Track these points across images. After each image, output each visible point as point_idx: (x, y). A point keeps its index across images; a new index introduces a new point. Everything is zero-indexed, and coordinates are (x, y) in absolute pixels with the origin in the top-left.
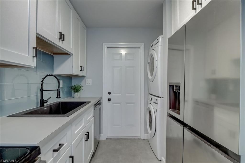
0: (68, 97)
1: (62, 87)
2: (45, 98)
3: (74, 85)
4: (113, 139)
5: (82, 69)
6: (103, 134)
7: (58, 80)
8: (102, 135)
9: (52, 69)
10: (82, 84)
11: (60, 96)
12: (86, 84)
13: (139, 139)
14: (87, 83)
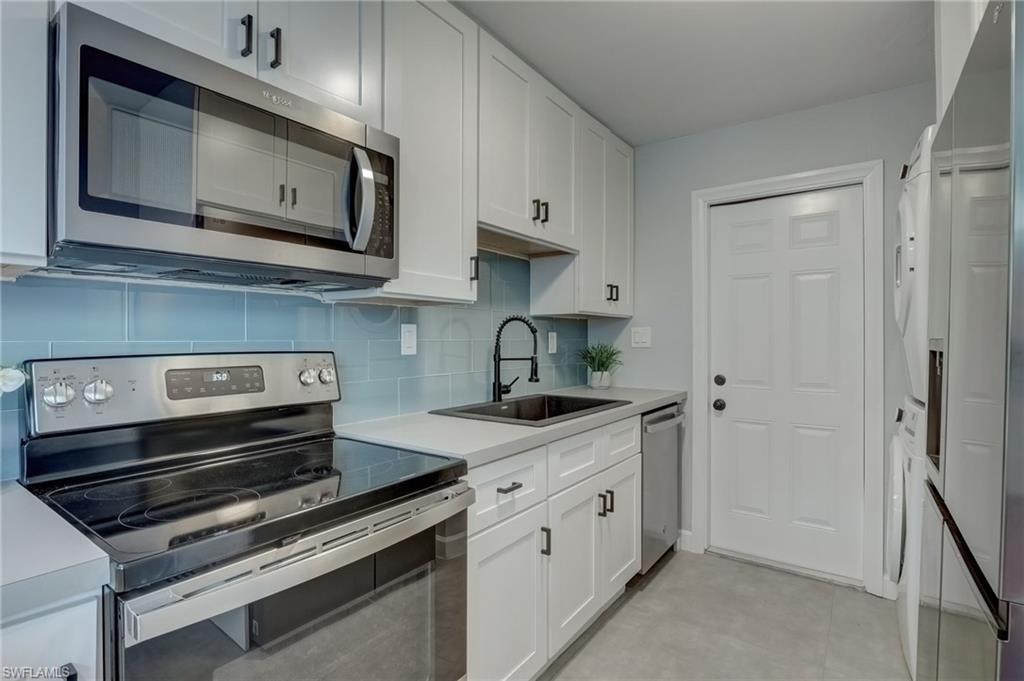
0: (576, 385)
1: (555, 351)
2: (505, 381)
3: (593, 348)
4: (733, 559)
5: (614, 293)
6: (690, 530)
7: (534, 331)
8: (685, 532)
9: (526, 298)
10: (618, 344)
11: (539, 376)
12: (634, 345)
13: (853, 588)
14: (633, 342)
